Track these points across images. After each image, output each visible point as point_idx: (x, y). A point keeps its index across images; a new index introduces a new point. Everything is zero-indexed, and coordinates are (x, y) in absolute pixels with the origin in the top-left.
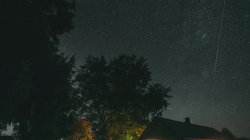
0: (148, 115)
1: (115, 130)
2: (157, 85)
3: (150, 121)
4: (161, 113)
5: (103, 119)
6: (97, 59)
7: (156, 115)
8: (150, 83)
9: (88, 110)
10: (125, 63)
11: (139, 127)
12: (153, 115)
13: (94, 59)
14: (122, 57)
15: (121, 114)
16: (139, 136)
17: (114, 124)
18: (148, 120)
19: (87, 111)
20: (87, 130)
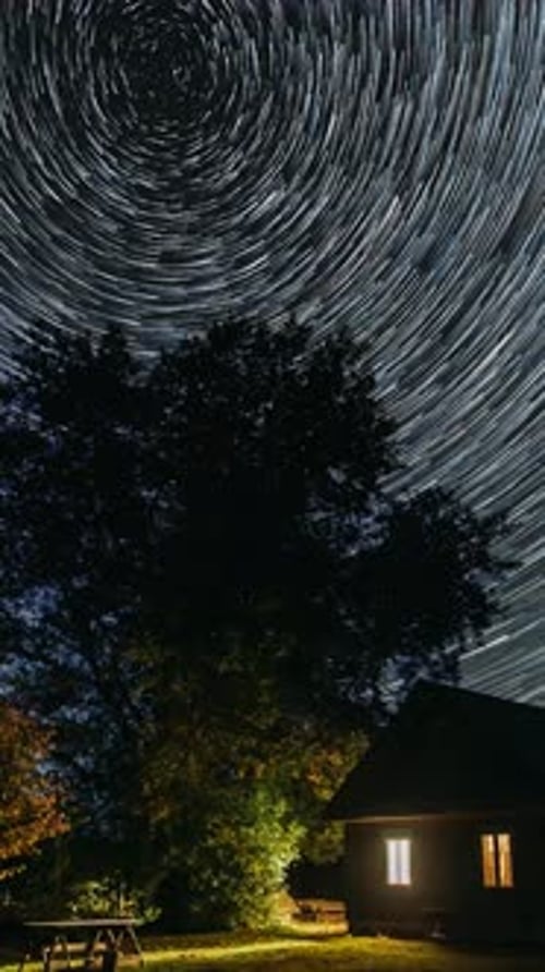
0: (375, 675)
1: (183, 763)
2: (431, 500)
3: (392, 708)
4: (452, 666)
5: (117, 696)
6: (82, 345)
7: (423, 674)
8: (388, 484)
9: (27, 645)
10: (243, 370)
11: (328, 745)
12: (406, 671)
13: (63, 342)
14: (227, 334)
15: (223, 667)
16: (327, 795)
17: (183, 729)
18: (377, 704)
19: (21, 652)
20: (23, 763)
